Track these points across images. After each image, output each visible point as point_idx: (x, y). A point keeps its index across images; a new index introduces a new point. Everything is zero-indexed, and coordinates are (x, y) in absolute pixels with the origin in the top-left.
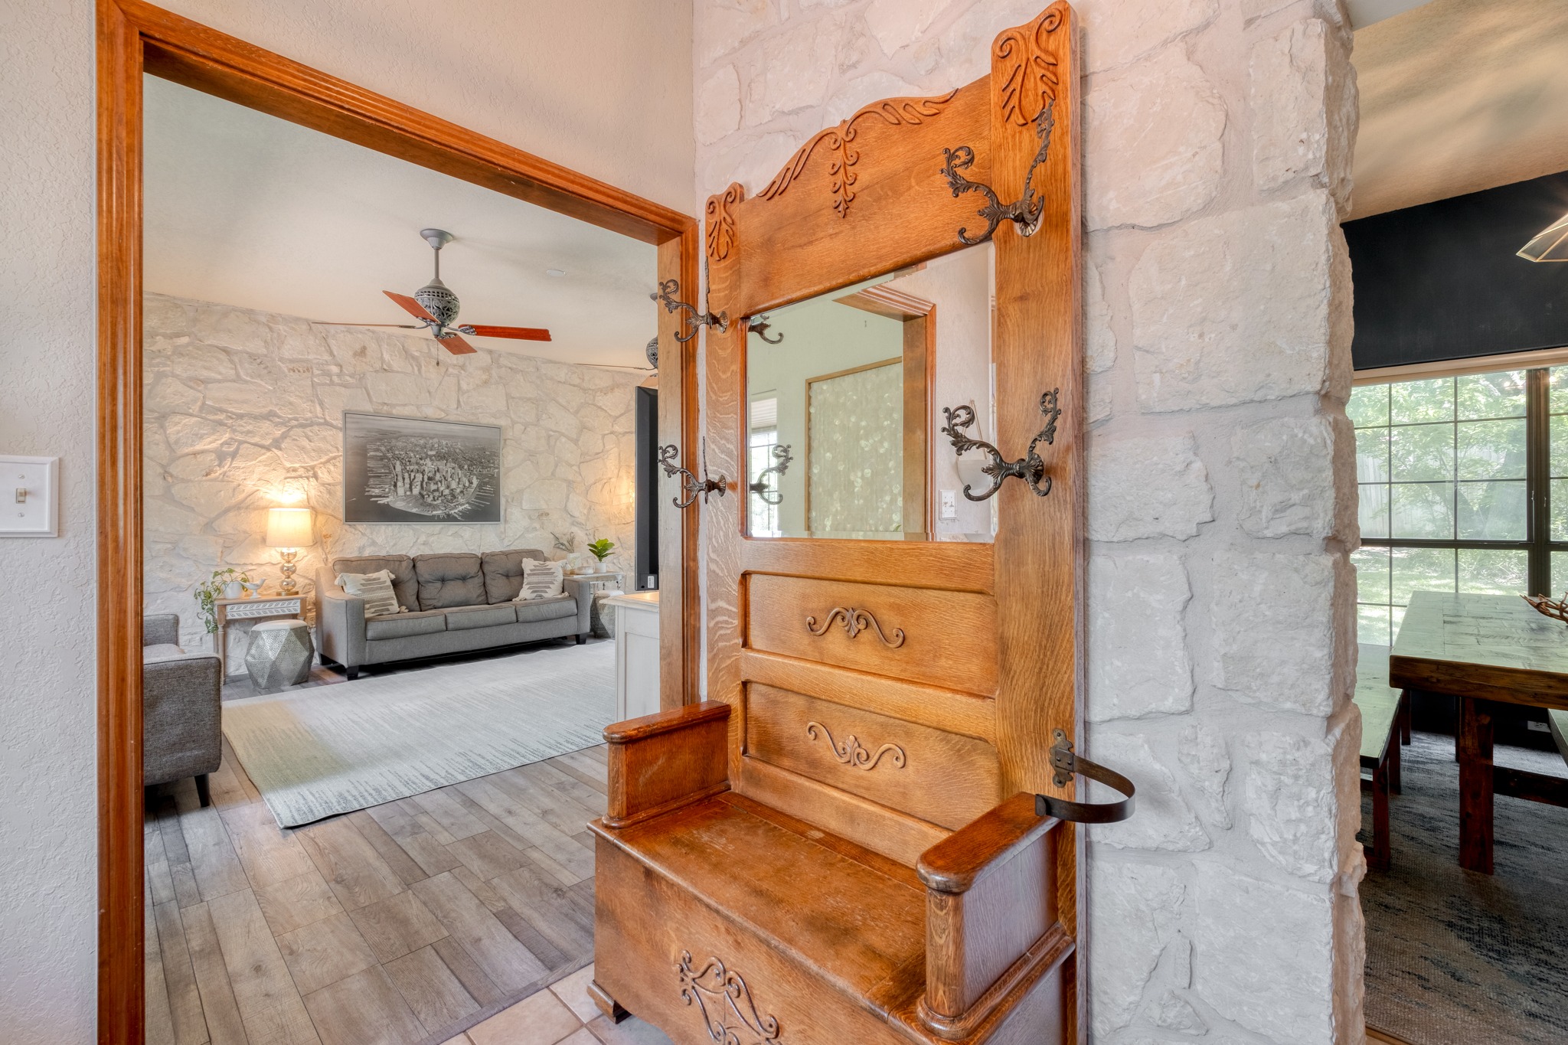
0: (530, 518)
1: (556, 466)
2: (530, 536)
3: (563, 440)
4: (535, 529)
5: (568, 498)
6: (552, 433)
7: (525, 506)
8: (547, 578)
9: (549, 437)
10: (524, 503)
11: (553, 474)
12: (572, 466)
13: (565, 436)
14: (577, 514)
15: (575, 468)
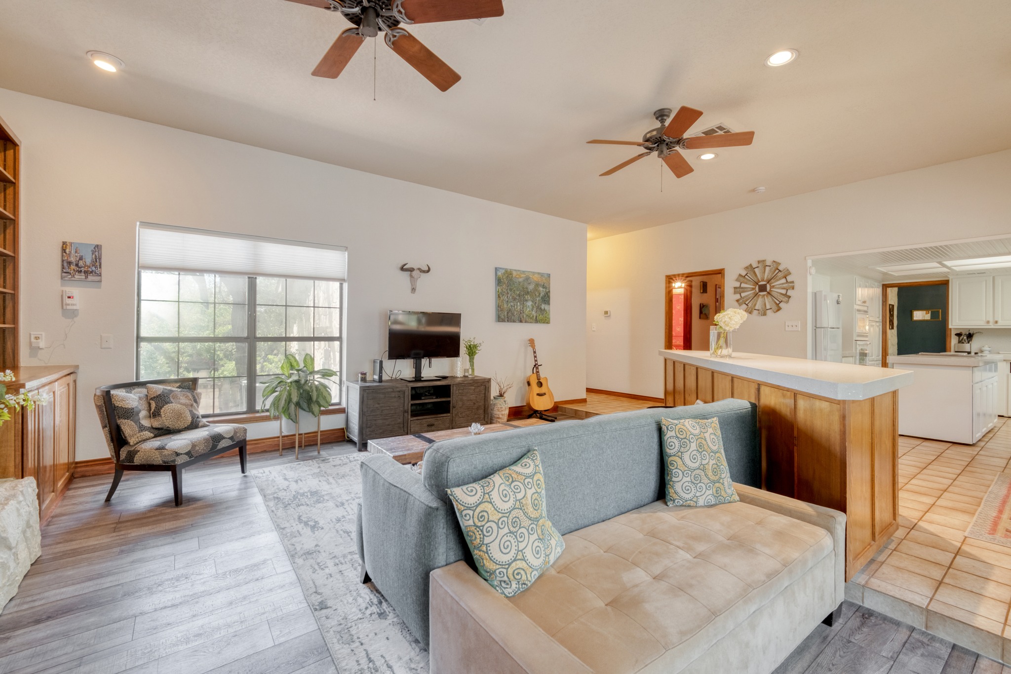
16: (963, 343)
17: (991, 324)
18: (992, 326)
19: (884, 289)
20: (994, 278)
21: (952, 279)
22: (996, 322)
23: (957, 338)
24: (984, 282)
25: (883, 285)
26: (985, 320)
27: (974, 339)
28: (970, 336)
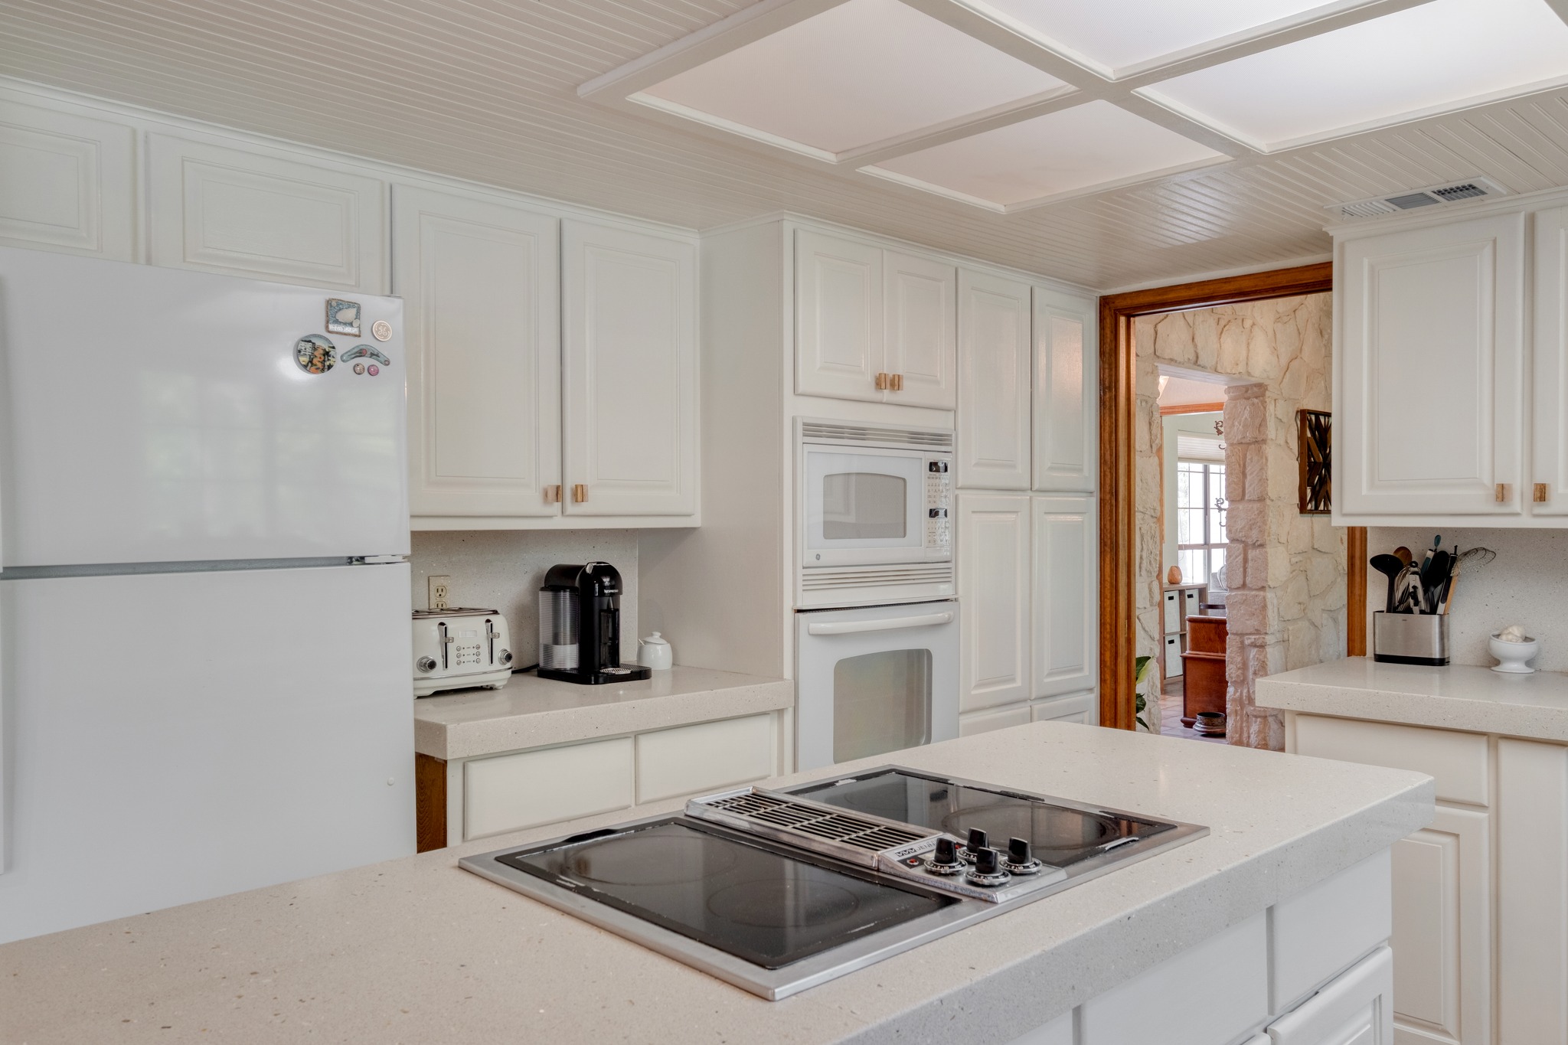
16: (1409, 611)
17: (1516, 505)
18: (1523, 517)
19: (1108, 321)
20: (1531, 221)
22: (1541, 494)
25: (1105, 302)
26: (1490, 480)
27: (1458, 589)
28: (1439, 574)
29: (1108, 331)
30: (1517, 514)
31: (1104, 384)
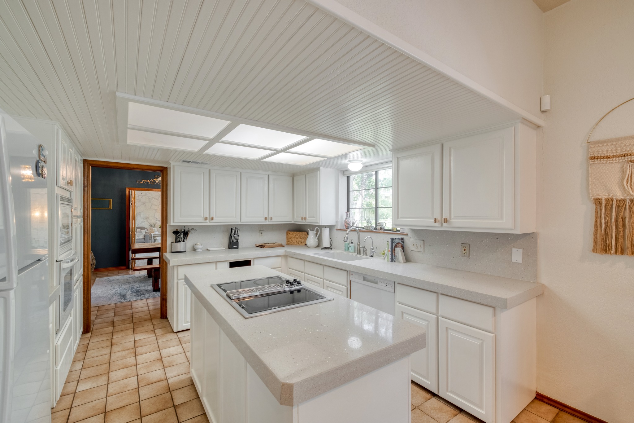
0: (143, 219)
1: (151, 206)
2: (143, 223)
3: (154, 199)
4: (145, 222)
5: (155, 213)
6: (150, 198)
7: (142, 216)
8: (140, 234)
9: (149, 198)
10: (141, 215)
11: (150, 208)
12: (156, 206)
13: (154, 198)
14: (158, 218)
15: (157, 206)
16: (180, 242)
18: (208, 223)
19: (86, 167)
20: (210, 170)
21: (174, 166)
22: (212, 219)
23: (174, 236)
24: (203, 174)
25: (85, 161)
26: (203, 216)
27: (190, 236)
28: (186, 234)
29: (86, 170)
30: (207, 222)
31: (85, 185)
